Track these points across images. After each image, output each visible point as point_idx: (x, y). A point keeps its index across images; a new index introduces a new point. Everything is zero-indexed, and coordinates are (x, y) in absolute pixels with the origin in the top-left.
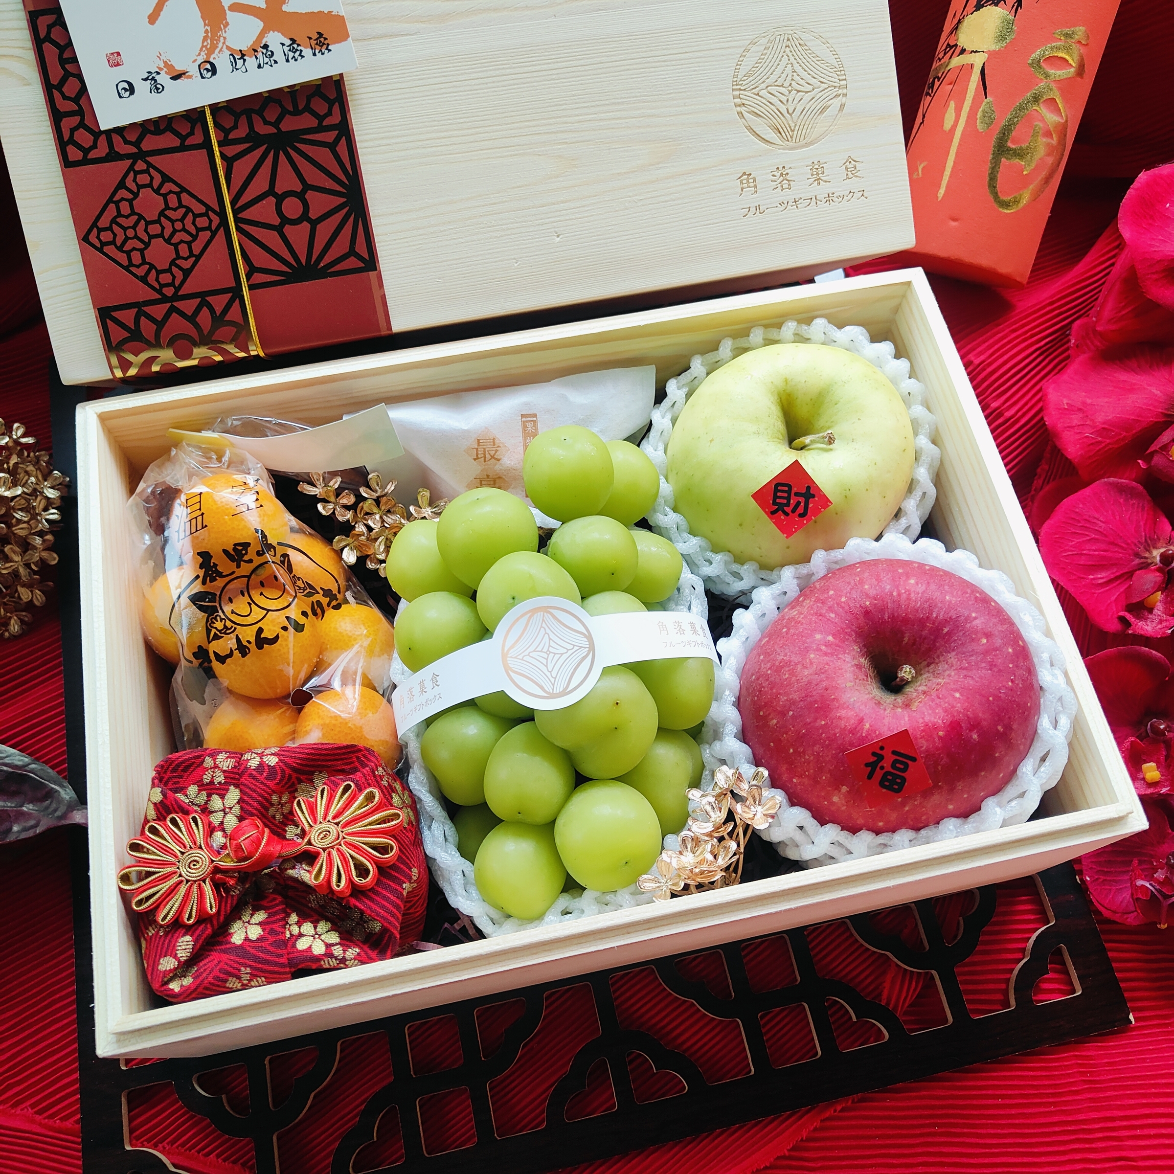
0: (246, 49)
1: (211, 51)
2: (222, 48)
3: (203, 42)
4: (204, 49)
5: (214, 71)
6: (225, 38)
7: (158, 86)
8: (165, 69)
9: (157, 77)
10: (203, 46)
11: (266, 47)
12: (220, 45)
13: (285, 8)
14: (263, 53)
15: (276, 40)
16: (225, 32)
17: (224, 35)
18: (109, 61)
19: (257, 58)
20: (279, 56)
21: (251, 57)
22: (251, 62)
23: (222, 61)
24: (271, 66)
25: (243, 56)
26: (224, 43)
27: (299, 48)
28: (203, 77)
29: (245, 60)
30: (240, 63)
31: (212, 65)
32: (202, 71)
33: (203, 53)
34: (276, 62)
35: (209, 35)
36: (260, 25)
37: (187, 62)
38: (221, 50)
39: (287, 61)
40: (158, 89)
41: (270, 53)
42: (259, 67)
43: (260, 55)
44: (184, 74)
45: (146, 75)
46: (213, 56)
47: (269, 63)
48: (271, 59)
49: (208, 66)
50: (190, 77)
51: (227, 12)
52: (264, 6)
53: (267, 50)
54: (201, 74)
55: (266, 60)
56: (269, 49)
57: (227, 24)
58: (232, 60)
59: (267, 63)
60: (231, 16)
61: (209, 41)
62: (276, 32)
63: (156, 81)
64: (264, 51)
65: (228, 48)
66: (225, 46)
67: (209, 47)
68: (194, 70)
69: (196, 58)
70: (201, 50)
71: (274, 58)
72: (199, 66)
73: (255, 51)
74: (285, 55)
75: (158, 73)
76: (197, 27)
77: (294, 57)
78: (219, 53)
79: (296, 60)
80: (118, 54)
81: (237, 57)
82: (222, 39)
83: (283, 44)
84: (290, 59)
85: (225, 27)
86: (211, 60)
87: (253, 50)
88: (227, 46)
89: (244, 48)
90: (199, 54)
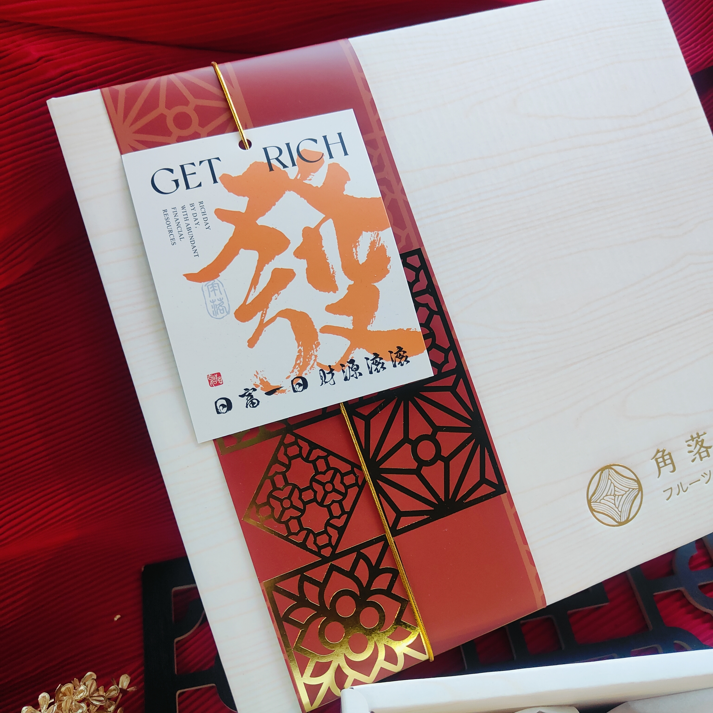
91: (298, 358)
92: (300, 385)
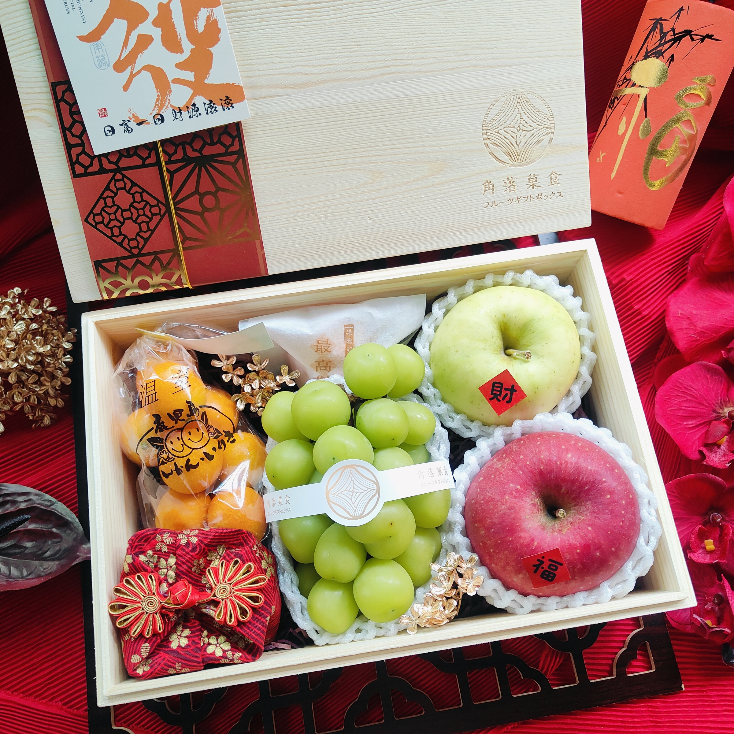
0: (182, 106)
1: (161, 108)
2: (168, 106)
3: (156, 102)
4: (157, 106)
5: (162, 120)
6: (169, 100)
7: (129, 129)
8: (133, 119)
9: (128, 124)
10: (156, 105)
11: (194, 105)
12: (167, 104)
13: (206, 81)
14: (192, 109)
15: (200, 101)
16: (170, 96)
17: (169, 98)
18: (99, 114)
19: (189, 112)
20: (202, 111)
21: (185, 111)
22: (185, 114)
23: (168, 114)
24: (197, 117)
25: (180, 110)
26: (169, 103)
27: (214, 106)
28: (156, 124)
29: (181, 113)
30: (178, 115)
31: (162, 116)
32: (155, 120)
33: (156, 109)
34: (200, 114)
35: (160, 98)
36: (191, 91)
37: (147, 114)
38: (167, 107)
39: (207, 113)
40: (129, 131)
41: (197, 109)
42: (190, 117)
43: (190, 110)
44: (145, 121)
45: (122, 122)
46: (162, 111)
47: (196, 115)
48: (198, 112)
49: (159, 117)
50: (148, 123)
51: (171, 84)
52: (193, 80)
53: (195, 107)
54: (155, 122)
55: (195, 113)
56: (196, 106)
57: (171, 91)
58: (174, 113)
59: (195, 115)
60: (173, 86)
61: (160, 102)
62: (200, 96)
63: (128, 126)
64: (193, 108)
65: (171, 106)
66: (169, 105)
67: (159, 105)
68: (150, 119)
69: (152, 112)
70: (155, 107)
71: (199, 112)
72: (154, 117)
73: (188, 107)
74: (206, 110)
75: (129, 121)
76: (153, 93)
77: (211, 111)
78: (166, 109)
79: (212, 113)
80: (105, 109)
81: (177, 111)
82: (167, 101)
83: (205, 104)
84: (209, 112)
85: (169, 93)
86: (161, 113)
87: (187, 107)
88: (170, 105)
89: (181, 106)
90: (154, 110)
91: (157, 100)
92: (159, 119)
